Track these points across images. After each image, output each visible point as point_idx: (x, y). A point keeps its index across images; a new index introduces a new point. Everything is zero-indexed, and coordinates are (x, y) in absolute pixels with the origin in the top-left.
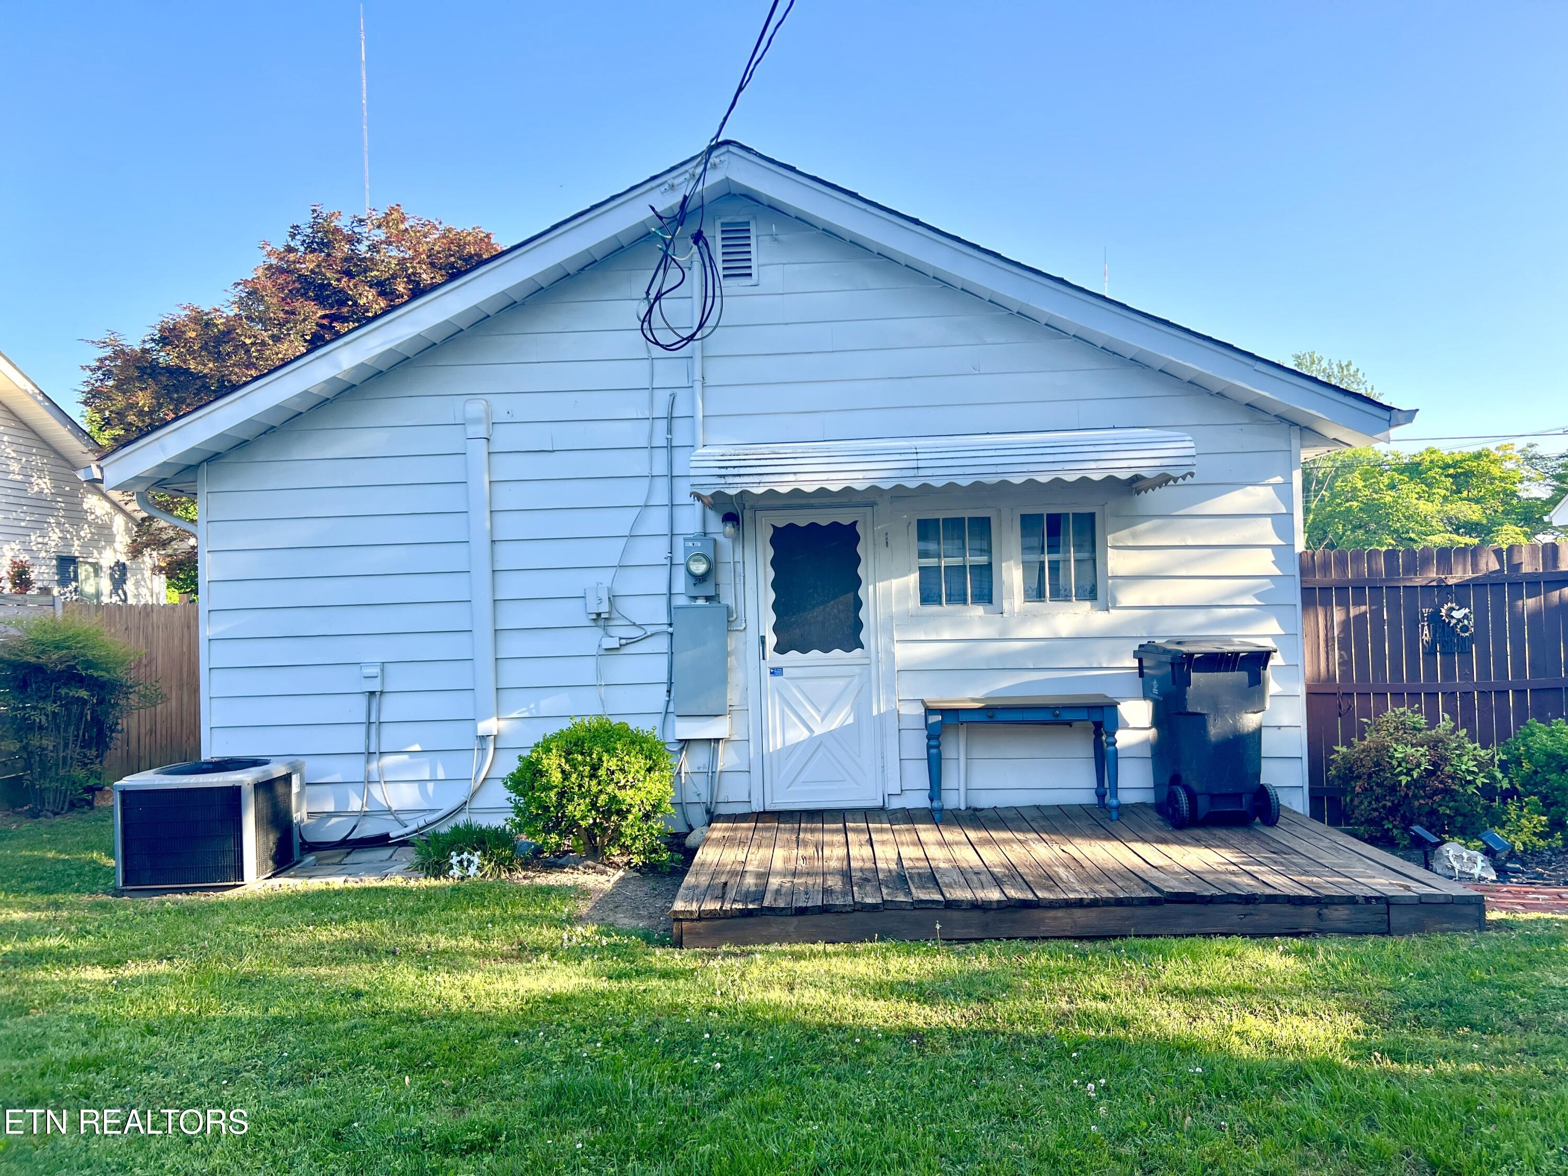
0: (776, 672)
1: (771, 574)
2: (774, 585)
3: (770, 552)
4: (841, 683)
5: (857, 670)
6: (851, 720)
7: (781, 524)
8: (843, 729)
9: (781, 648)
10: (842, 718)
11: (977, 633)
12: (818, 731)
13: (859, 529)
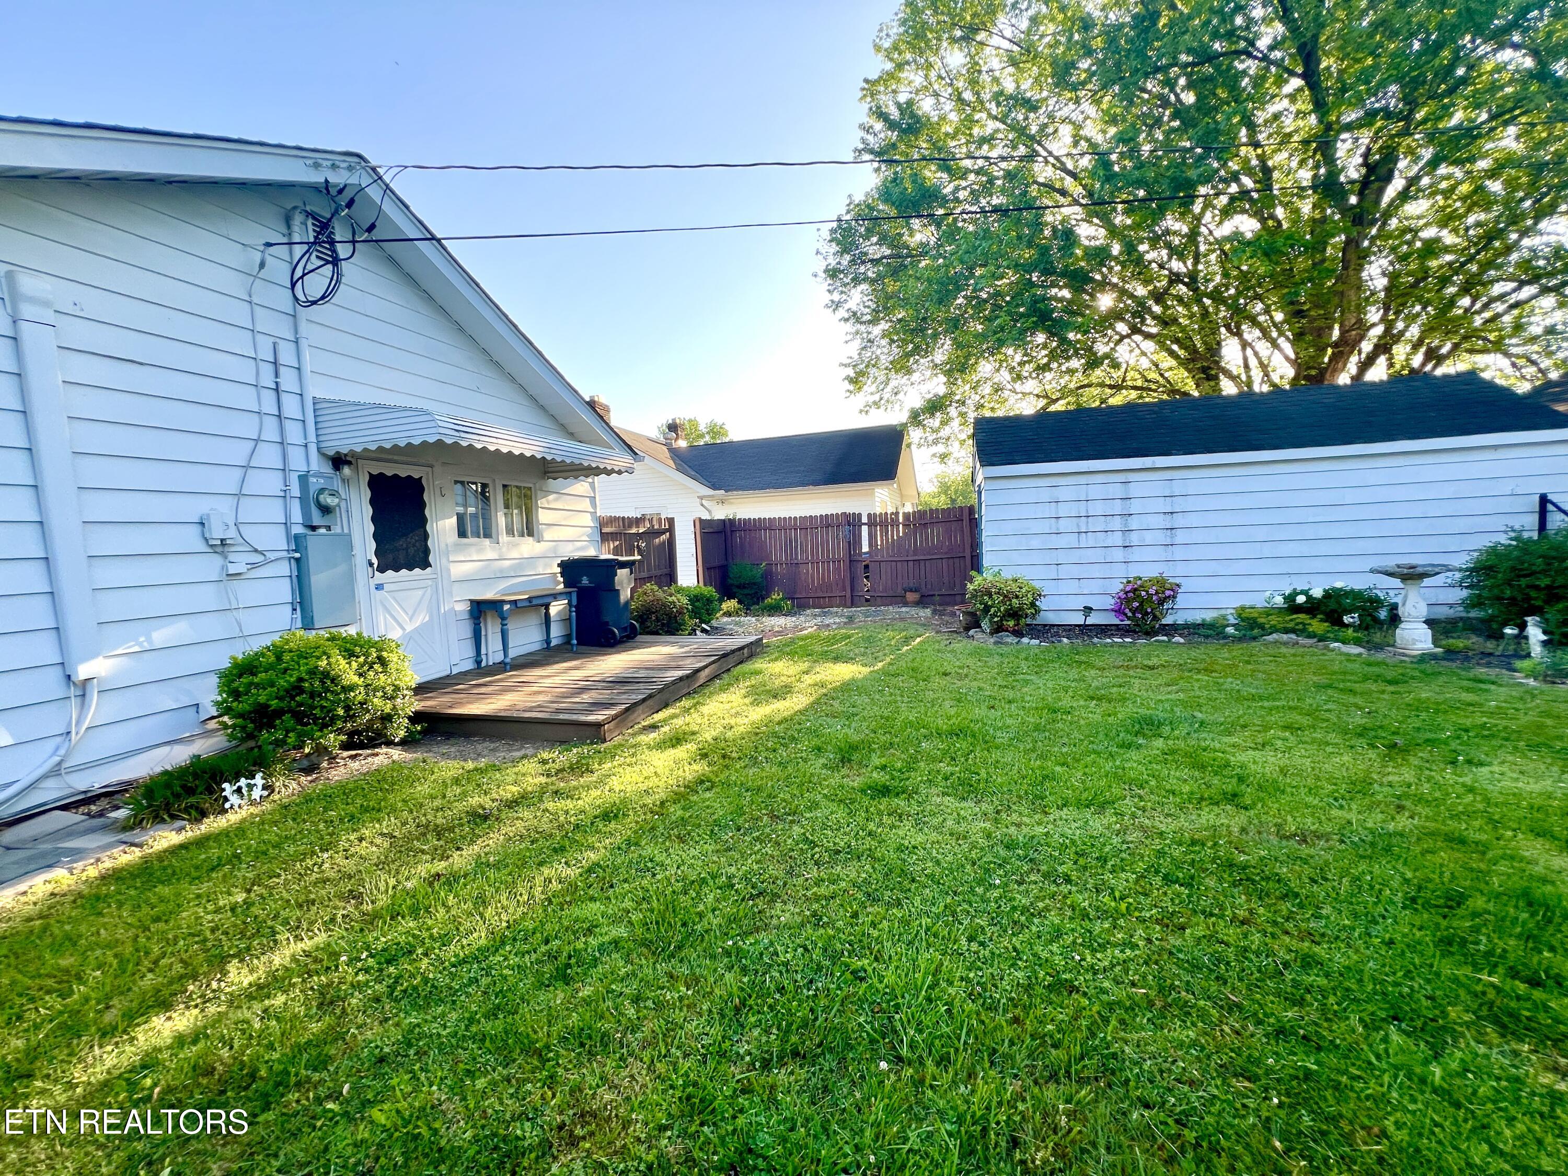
0: (379, 587)
1: (370, 511)
2: (374, 519)
3: (369, 494)
4: (420, 592)
5: (430, 582)
6: (427, 619)
7: (375, 473)
8: (423, 625)
9: (381, 569)
10: (422, 618)
11: (490, 554)
12: (409, 628)
13: (424, 482)
